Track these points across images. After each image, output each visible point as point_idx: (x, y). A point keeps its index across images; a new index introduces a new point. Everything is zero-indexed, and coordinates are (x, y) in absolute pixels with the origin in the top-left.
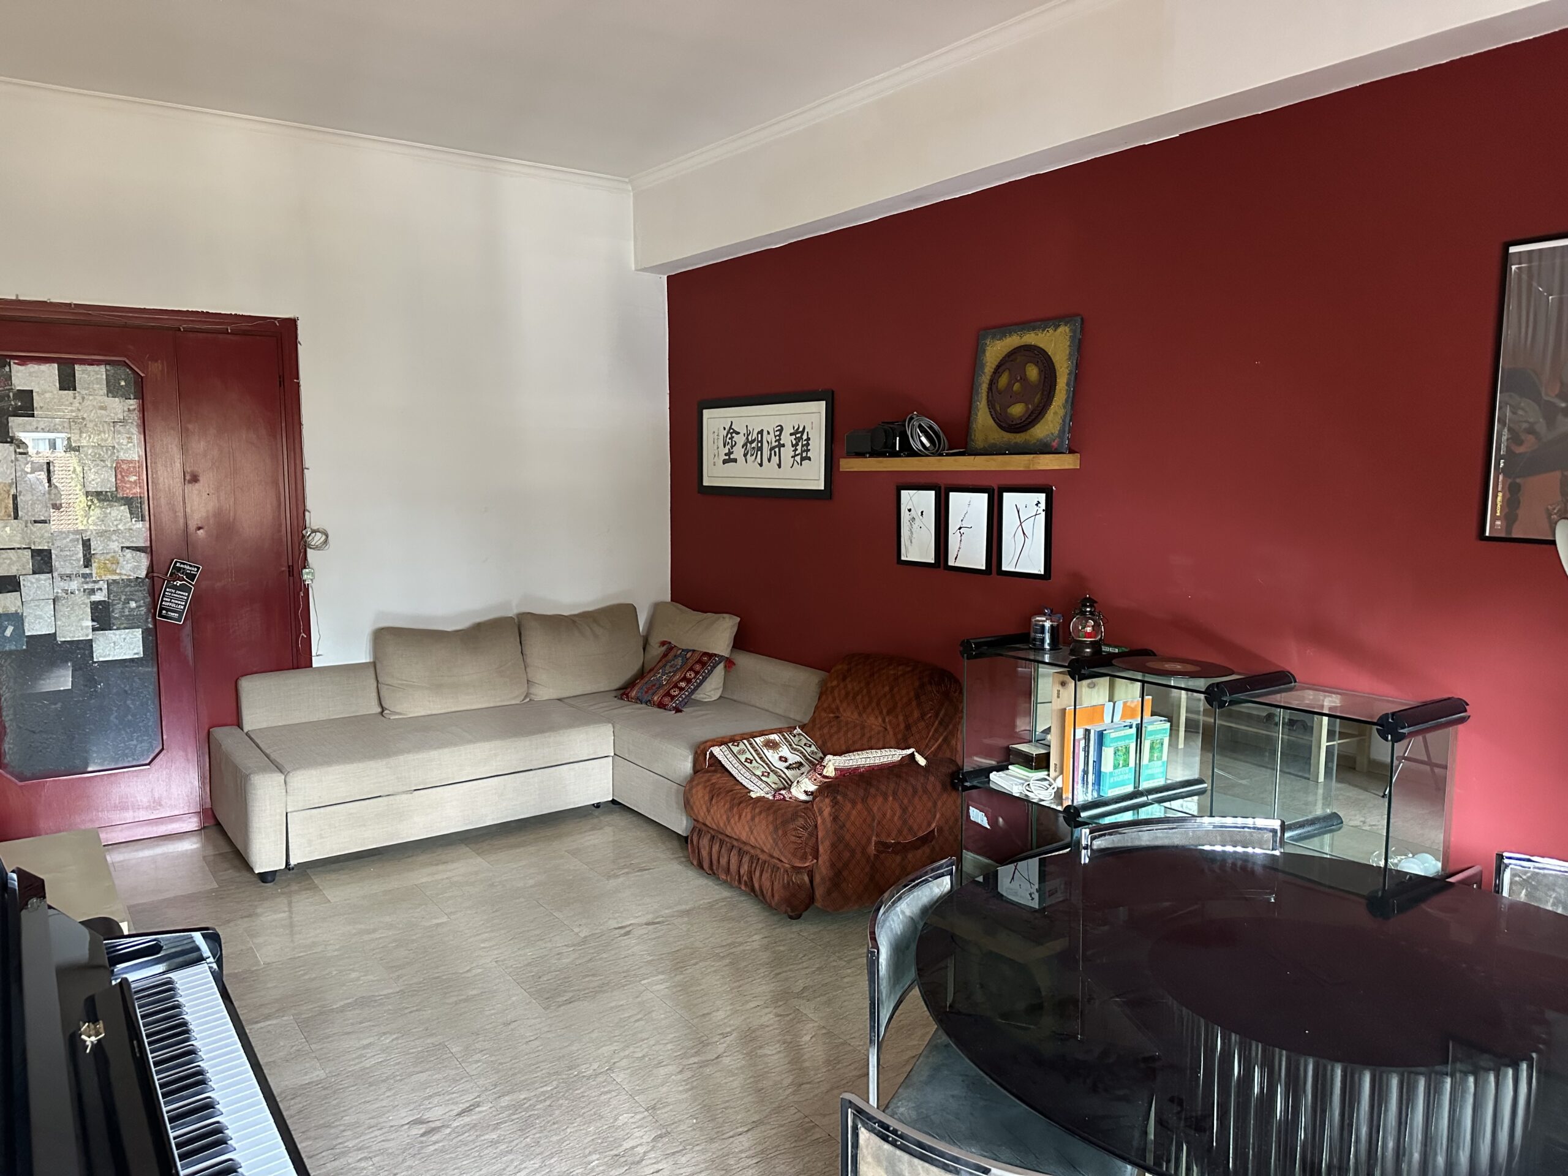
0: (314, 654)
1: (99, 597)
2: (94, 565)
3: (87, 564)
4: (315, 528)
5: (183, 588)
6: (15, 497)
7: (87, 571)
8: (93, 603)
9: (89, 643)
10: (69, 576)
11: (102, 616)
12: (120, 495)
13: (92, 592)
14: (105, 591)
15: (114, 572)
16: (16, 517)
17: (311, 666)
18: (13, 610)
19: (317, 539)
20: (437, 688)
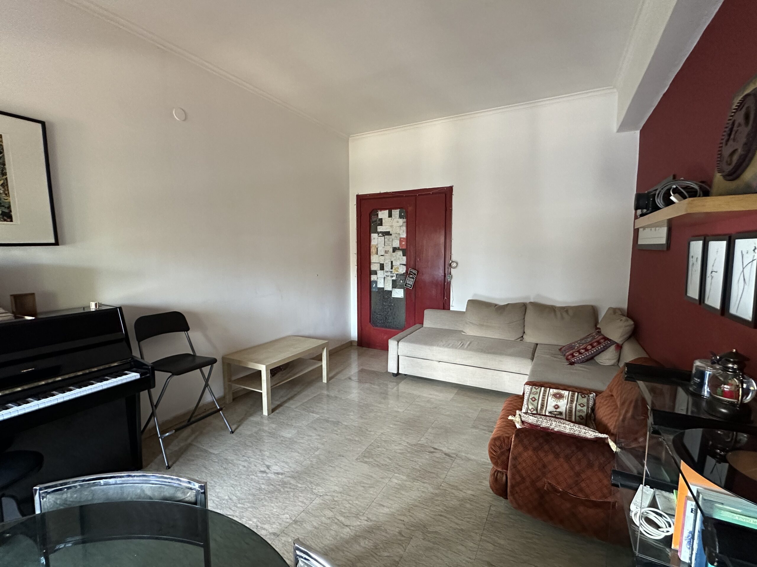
0: (451, 305)
1: (394, 278)
2: (393, 269)
3: (392, 268)
4: (453, 260)
5: (413, 278)
6: (377, 248)
7: (391, 270)
8: (392, 280)
9: (391, 292)
10: (387, 271)
11: (395, 284)
12: (400, 248)
13: (392, 277)
14: (395, 277)
15: (397, 271)
16: (377, 254)
17: (449, 309)
18: (375, 280)
19: (454, 265)
20: (481, 326)
